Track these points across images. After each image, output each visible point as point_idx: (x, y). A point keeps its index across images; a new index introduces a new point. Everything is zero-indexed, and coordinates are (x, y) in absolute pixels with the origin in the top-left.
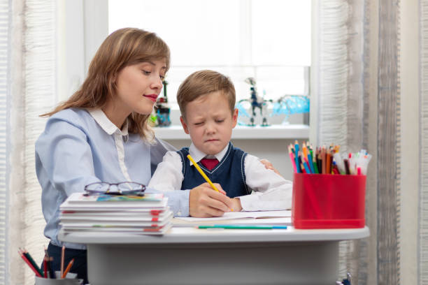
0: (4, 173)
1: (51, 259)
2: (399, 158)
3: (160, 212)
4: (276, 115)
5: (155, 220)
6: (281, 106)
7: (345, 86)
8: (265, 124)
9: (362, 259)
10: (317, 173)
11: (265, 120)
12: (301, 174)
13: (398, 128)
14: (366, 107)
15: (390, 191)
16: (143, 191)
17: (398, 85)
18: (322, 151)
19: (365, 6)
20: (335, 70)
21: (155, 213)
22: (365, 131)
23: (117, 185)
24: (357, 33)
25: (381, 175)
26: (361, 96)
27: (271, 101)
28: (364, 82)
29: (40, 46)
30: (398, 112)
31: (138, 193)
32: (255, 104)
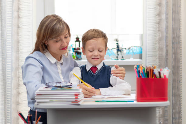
0: (10, 80)
1: (31, 115)
2: (181, 73)
3: (79, 94)
4: (128, 55)
5: (76, 98)
6: (130, 51)
7: (158, 42)
8: (123, 59)
9: (166, 117)
10: (147, 77)
11: (123, 57)
12: (140, 78)
13: (181, 60)
14: (167, 51)
15: (178, 87)
16: (71, 86)
17: (181, 41)
18: (149, 68)
19: (166, 7)
20: (153, 35)
21: (77, 95)
22: (167, 61)
23: (60, 83)
24: (163, 19)
25: (174, 81)
26: (165, 46)
27: (125, 49)
28: (166, 40)
29: (25, 25)
30: (181, 53)
31: (69, 86)
32: (118, 50)
